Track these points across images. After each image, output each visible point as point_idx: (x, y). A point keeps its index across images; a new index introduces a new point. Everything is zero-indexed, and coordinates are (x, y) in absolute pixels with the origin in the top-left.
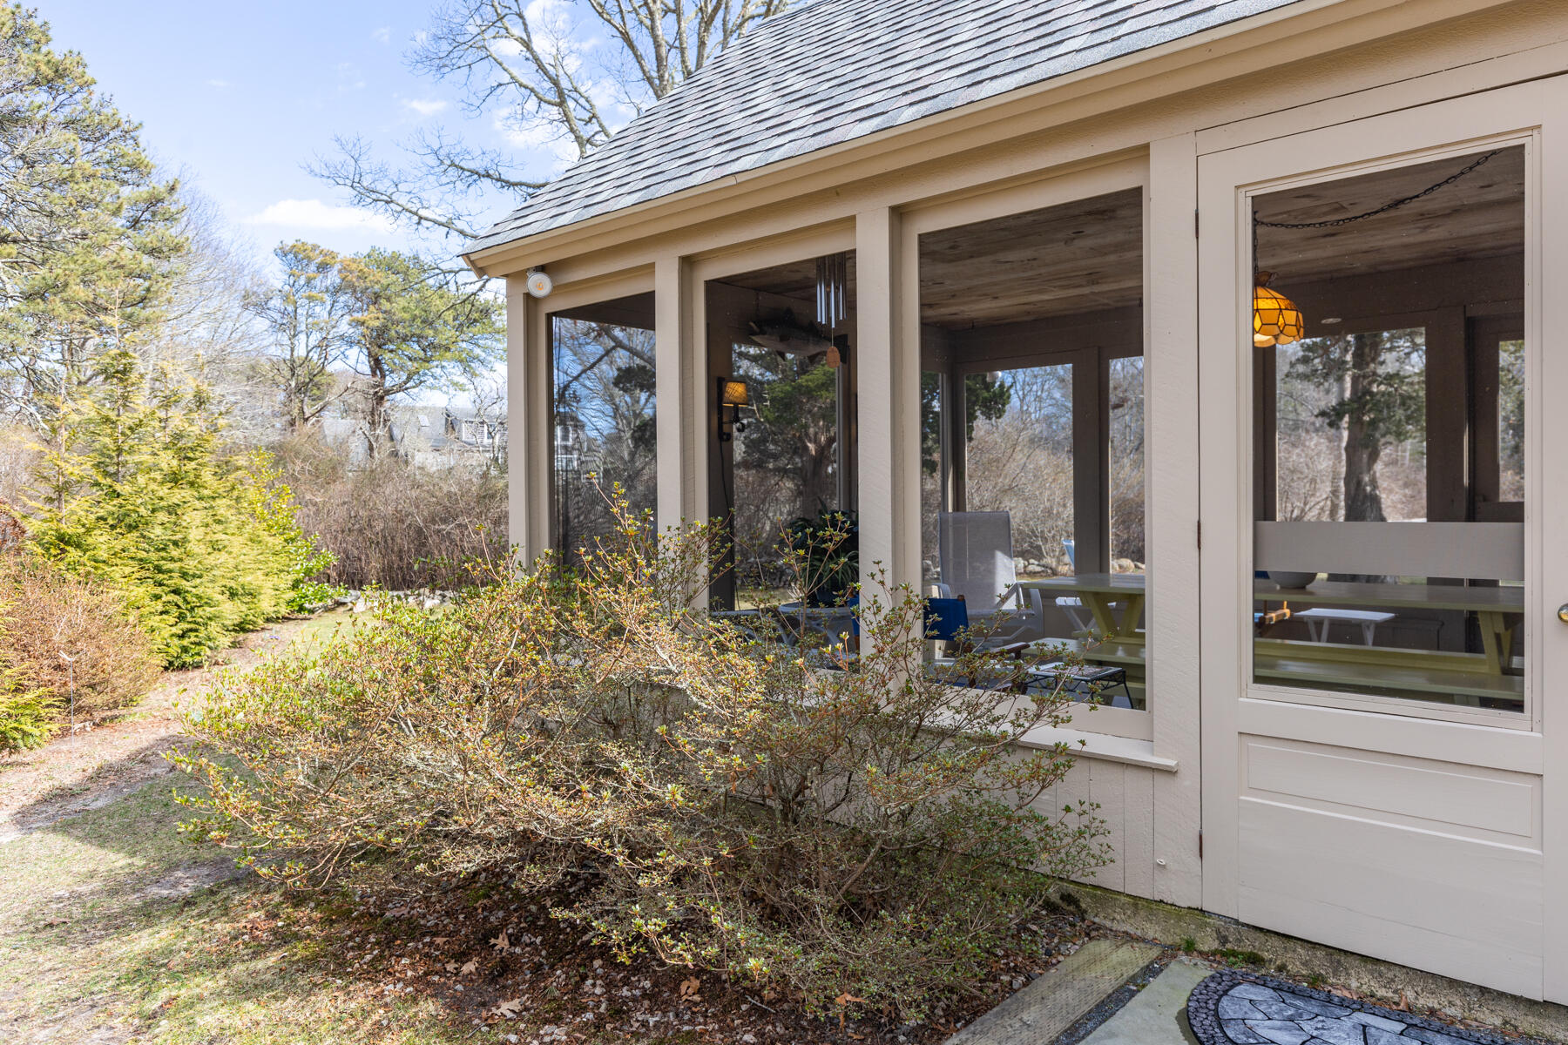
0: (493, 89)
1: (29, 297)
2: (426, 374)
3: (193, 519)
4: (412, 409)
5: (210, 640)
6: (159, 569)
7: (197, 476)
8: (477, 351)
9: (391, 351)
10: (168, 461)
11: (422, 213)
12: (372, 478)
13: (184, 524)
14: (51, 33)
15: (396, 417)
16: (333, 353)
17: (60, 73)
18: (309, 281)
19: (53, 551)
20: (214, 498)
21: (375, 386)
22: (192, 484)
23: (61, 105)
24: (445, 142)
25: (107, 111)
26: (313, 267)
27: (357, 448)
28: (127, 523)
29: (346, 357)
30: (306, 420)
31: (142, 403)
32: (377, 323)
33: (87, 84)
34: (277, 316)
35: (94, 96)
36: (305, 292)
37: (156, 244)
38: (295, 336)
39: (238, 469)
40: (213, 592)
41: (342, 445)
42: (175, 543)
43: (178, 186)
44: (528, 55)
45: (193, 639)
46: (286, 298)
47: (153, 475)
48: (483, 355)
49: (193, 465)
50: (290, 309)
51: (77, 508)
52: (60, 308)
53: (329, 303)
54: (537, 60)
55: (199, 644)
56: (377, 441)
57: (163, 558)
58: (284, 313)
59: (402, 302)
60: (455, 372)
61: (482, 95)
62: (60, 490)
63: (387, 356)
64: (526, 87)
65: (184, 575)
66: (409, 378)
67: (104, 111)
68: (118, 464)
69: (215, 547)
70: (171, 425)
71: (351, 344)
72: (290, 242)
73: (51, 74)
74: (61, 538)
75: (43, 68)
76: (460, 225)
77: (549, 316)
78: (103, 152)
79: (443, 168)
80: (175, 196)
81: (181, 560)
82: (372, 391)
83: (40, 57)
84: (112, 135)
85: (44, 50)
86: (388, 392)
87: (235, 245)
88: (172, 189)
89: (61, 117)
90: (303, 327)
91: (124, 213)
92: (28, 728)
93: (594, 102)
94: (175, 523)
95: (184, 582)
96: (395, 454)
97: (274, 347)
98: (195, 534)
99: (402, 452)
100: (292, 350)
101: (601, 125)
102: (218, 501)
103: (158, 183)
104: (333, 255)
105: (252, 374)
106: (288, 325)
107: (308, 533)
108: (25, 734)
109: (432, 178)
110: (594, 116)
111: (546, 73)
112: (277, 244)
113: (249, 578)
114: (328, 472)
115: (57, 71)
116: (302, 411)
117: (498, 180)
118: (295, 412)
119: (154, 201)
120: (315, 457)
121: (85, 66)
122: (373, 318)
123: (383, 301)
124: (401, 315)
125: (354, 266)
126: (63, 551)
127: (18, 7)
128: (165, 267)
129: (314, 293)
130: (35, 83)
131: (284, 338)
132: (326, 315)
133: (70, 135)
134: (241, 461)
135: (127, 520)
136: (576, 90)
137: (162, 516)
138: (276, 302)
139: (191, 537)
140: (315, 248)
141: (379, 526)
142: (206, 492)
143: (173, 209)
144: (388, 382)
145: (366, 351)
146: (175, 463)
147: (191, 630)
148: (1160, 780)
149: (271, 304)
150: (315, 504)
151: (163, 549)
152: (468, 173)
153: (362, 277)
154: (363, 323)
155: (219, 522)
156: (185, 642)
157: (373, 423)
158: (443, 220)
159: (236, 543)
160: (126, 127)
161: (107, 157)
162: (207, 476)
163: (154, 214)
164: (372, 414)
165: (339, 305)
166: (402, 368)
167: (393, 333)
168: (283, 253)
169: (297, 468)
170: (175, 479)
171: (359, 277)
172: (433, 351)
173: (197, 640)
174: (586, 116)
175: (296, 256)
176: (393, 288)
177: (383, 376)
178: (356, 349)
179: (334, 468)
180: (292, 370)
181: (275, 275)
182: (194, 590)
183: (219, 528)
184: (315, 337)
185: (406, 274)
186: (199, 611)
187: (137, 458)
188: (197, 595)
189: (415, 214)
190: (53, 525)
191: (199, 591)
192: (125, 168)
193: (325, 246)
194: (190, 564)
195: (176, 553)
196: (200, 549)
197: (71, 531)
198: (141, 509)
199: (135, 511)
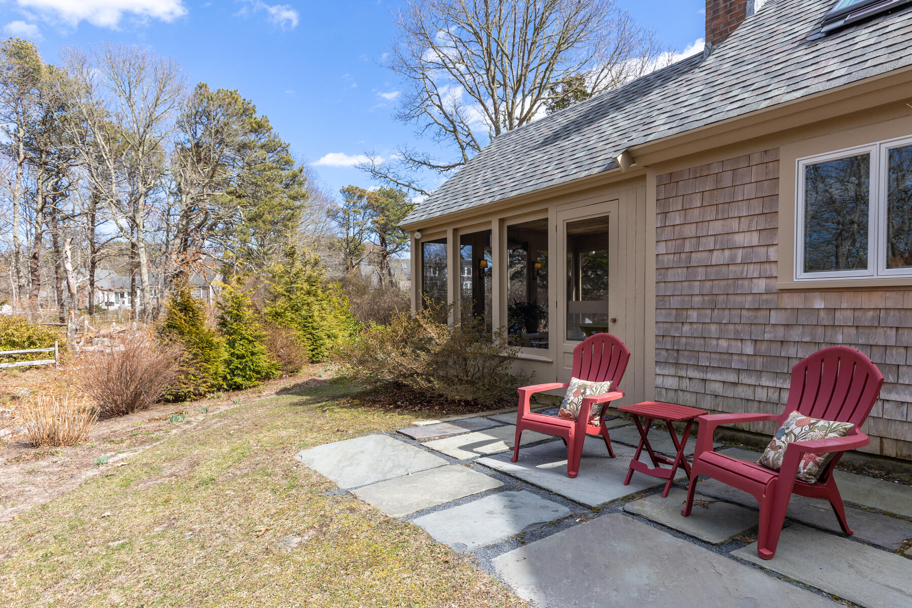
0: (427, 126)
1: (250, 220)
2: (404, 245)
3: (316, 307)
4: (398, 261)
5: (322, 353)
6: (305, 326)
7: (316, 292)
9: (389, 234)
10: (306, 286)
11: (398, 181)
12: (380, 292)
13: (312, 310)
14: (256, 110)
15: (392, 265)
16: (364, 236)
17: (260, 126)
18: (354, 204)
20: (321, 300)
21: (382, 251)
22: (314, 295)
23: (260, 139)
24: (408, 150)
25: (277, 140)
26: (356, 198)
27: (375, 280)
28: (295, 309)
29: (370, 237)
30: (353, 267)
31: (298, 265)
32: (383, 222)
33: (270, 129)
34: (341, 220)
35: (272, 134)
36: (353, 209)
37: (295, 195)
38: (348, 229)
39: (330, 289)
40: (322, 335)
41: (368, 278)
42: (310, 317)
43: (303, 170)
44: (441, 112)
45: (316, 352)
46: (345, 212)
47: (302, 292)
49: (314, 288)
50: (347, 217)
51: (281, 302)
52: (262, 225)
53: (363, 213)
54: (444, 113)
55: (318, 354)
56: (383, 276)
57: (306, 322)
58: (344, 219)
59: (394, 212)
61: (423, 129)
62: (275, 297)
63: (388, 237)
64: (440, 125)
65: (313, 328)
66: (397, 247)
69: (323, 319)
70: (307, 272)
71: (372, 232)
72: (346, 187)
73: (257, 127)
74: (276, 313)
75: (254, 125)
76: (414, 185)
77: (423, 244)
78: (276, 158)
79: (407, 160)
80: (302, 174)
81: (312, 323)
82: (381, 253)
83: (252, 120)
84: (278, 149)
85: (254, 116)
86: (388, 253)
87: (325, 189)
88: (301, 171)
89: (259, 144)
90: (352, 225)
91: (284, 182)
92: (274, 371)
93: (470, 127)
94: (309, 310)
95: (313, 331)
96: (391, 282)
97: (340, 233)
98: (316, 313)
99: (394, 281)
100: (348, 235)
101: (472, 138)
102: (323, 302)
103: (296, 168)
104: (364, 191)
105: (331, 246)
106: (345, 224)
107: (354, 315)
108: (273, 373)
109: (403, 165)
110: (470, 134)
111: (448, 119)
112: (341, 188)
113: (334, 331)
114: (362, 290)
116: (351, 262)
117: (429, 165)
118: (349, 263)
119: (294, 177)
120: (357, 284)
121: (268, 121)
122: (381, 219)
123: (385, 211)
124: (393, 218)
125: (373, 196)
126: (278, 318)
127: (244, 100)
128: (297, 203)
129: (356, 209)
130: (251, 131)
131: (344, 230)
132: (361, 219)
133: (264, 152)
134: (330, 286)
135: (295, 308)
136: (462, 122)
137: (305, 307)
138: (341, 214)
139: (315, 315)
140: (357, 188)
141: (382, 312)
142: (319, 298)
143: (302, 179)
144: (388, 249)
145: (378, 234)
146: (308, 287)
147: (315, 349)
148: (550, 364)
149: (339, 215)
150: (357, 304)
151: (306, 319)
152: (417, 163)
153: (377, 201)
154: (377, 222)
155: (323, 309)
156: (314, 353)
157: (381, 268)
158: (407, 184)
159: (330, 318)
160: (283, 146)
161: (277, 159)
162: (319, 292)
163: (294, 182)
164: (381, 264)
165: (367, 214)
166: (394, 242)
167: (390, 226)
168: (343, 191)
169: (351, 289)
170: (309, 293)
171: (375, 201)
173: (318, 352)
174: (467, 134)
175: (349, 192)
176: (389, 206)
177: (386, 246)
178: (374, 234)
179: (364, 289)
180: (348, 244)
181: (341, 202)
182: (316, 334)
183: (324, 312)
184: (357, 229)
185: (396, 198)
186: (318, 342)
187: (297, 285)
188: (317, 336)
189: (396, 182)
190: (274, 309)
191: (318, 334)
192: (283, 163)
193: (361, 187)
194: (315, 324)
195: (310, 320)
196: (318, 319)
197: (279, 311)
198: (299, 304)
199: (297, 305)
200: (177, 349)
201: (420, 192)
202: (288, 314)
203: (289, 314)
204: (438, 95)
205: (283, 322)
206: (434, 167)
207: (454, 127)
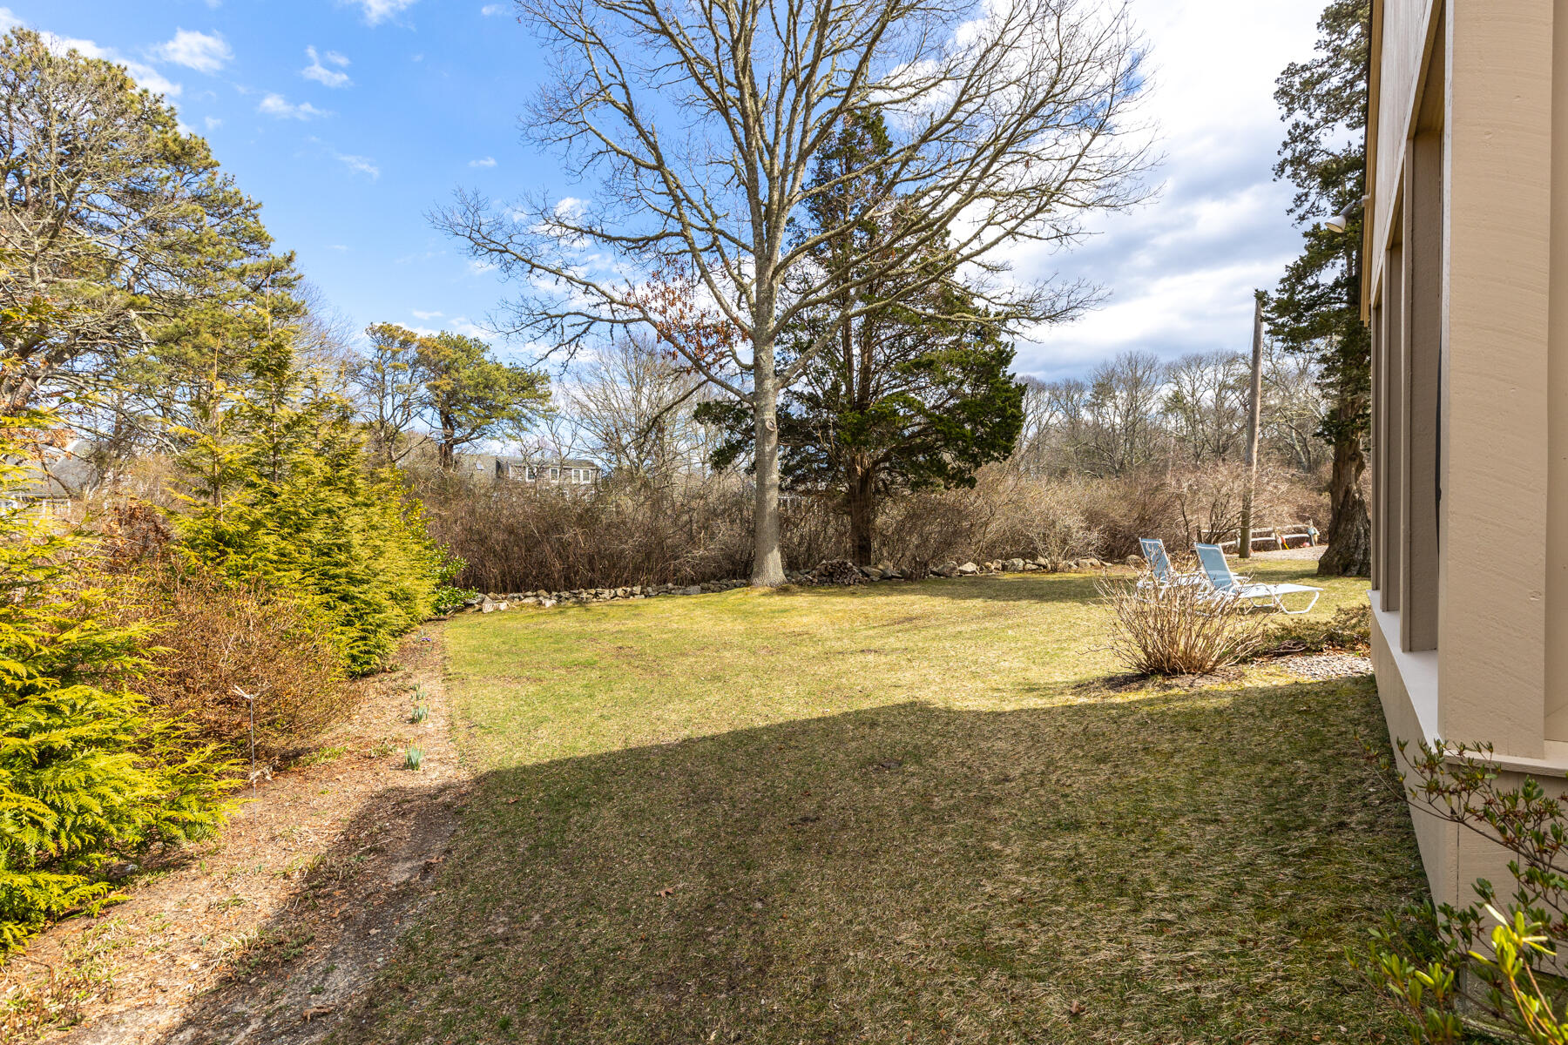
1: (161, 343)
2: (486, 428)
3: (355, 520)
5: (379, 647)
6: (325, 575)
7: (350, 483)
8: (525, 411)
9: (459, 410)
10: (320, 465)
11: (535, 261)
13: (346, 528)
14: (176, 119)
15: (463, 461)
16: (413, 411)
18: (394, 353)
19: (210, 553)
20: (366, 505)
21: (446, 437)
22: (346, 490)
23: (188, 183)
25: (231, 189)
26: (397, 344)
28: (290, 524)
29: (424, 415)
32: (449, 388)
33: (211, 165)
34: (368, 382)
35: (217, 176)
36: (391, 363)
37: (277, 305)
38: (383, 397)
39: (382, 480)
40: (381, 597)
42: (339, 548)
43: (295, 258)
44: (631, 123)
45: (362, 648)
46: (375, 367)
47: (310, 478)
48: (530, 415)
49: (345, 471)
50: (379, 376)
53: (410, 371)
54: (638, 127)
55: (368, 652)
57: (329, 563)
58: (374, 379)
59: (468, 372)
60: (507, 426)
61: (584, 162)
62: (215, 482)
63: (456, 414)
64: (624, 154)
65: (352, 580)
66: (473, 431)
67: (227, 189)
68: (275, 463)
69: (377, 553)
71: (427, 404)
72: (378, 324)
73: (178, 152)
74: (220, 537)
75: (171, 146)
78: (228, 224)
80: (293, 265)
81: (345, 565)
82: (444, 441)
84: (235, 211)
85: (171, 130)
86: (456, 441)
88: (290, 260)
89: (188, 192)
90: (389, 391)
91: (248, 278)
94: (335, 528)
95: (352, 588)
98: (356, 539)
100: (381, 409)
103: (277, 253)
104: (413, 335)
106: (378, 388)
111: (646, 138)
112: (368, 326)
113: (406, 583)
115: (183, 149)
117: (600, 236)
119: (273, 270)
121: (208, 148)
122: (446, 383)
123: (453, 371)
124: (467, 382)
125: (429, 344)
126: (223, 553)
127: (146, 91)
129: (397, 363)
130: (164, 157)
131: (375, 399)
132: (407, 382)
133: (196, 206)
135: (289, 522)
137: (323, 520)
138: (367, 371)
139: (352, 542)
140: (398, 328)
142: (359, 499)
143: (292, 276)
144: (457, 434)
145: (439, 410)
146: (327, 468)
149: (363, 372)
151: (328, 555)
153: (436, 352)
154: (437, 388)
160: (247, 205)
163: (273, 281)
165: (417, 374)
166: (468, 423)
167: (461, 396)
168: (372, 332)
171: (433, 353)
172: (492, 411)
173: (367, 648)
175: (386, 336)
176: (459, 362)
177: (453, 430)
178: (431, 409)
180: (382, 424)
181: (366, 348)
182: (362, 596)
183: (375, 534)
184: (399, 399)
186: (368, 618)
187: (294, 457)
188: (364, 602)
189: (528, 262)
190: (209, 522)
191: (368, 597)
192: (247, 240)
193: (406, 328)
194: (357, 569)
195: (343, 557)
196: (365, 553)
197: (231, 529)
198: (302, 511)
199: (296, 513)
201: (583, 288)
202: (267, 539)
203: (269, 540)
204: (624, 86)
205: (246, 568)
206: (610, 239)
207: (659, 158)
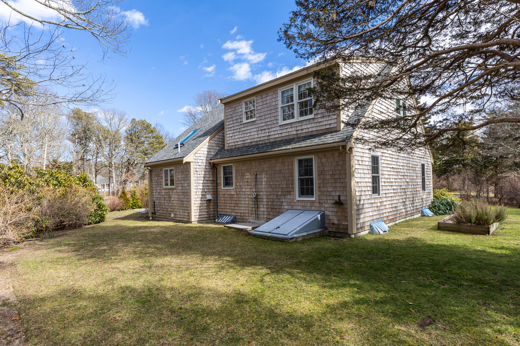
200: (122, 201)
